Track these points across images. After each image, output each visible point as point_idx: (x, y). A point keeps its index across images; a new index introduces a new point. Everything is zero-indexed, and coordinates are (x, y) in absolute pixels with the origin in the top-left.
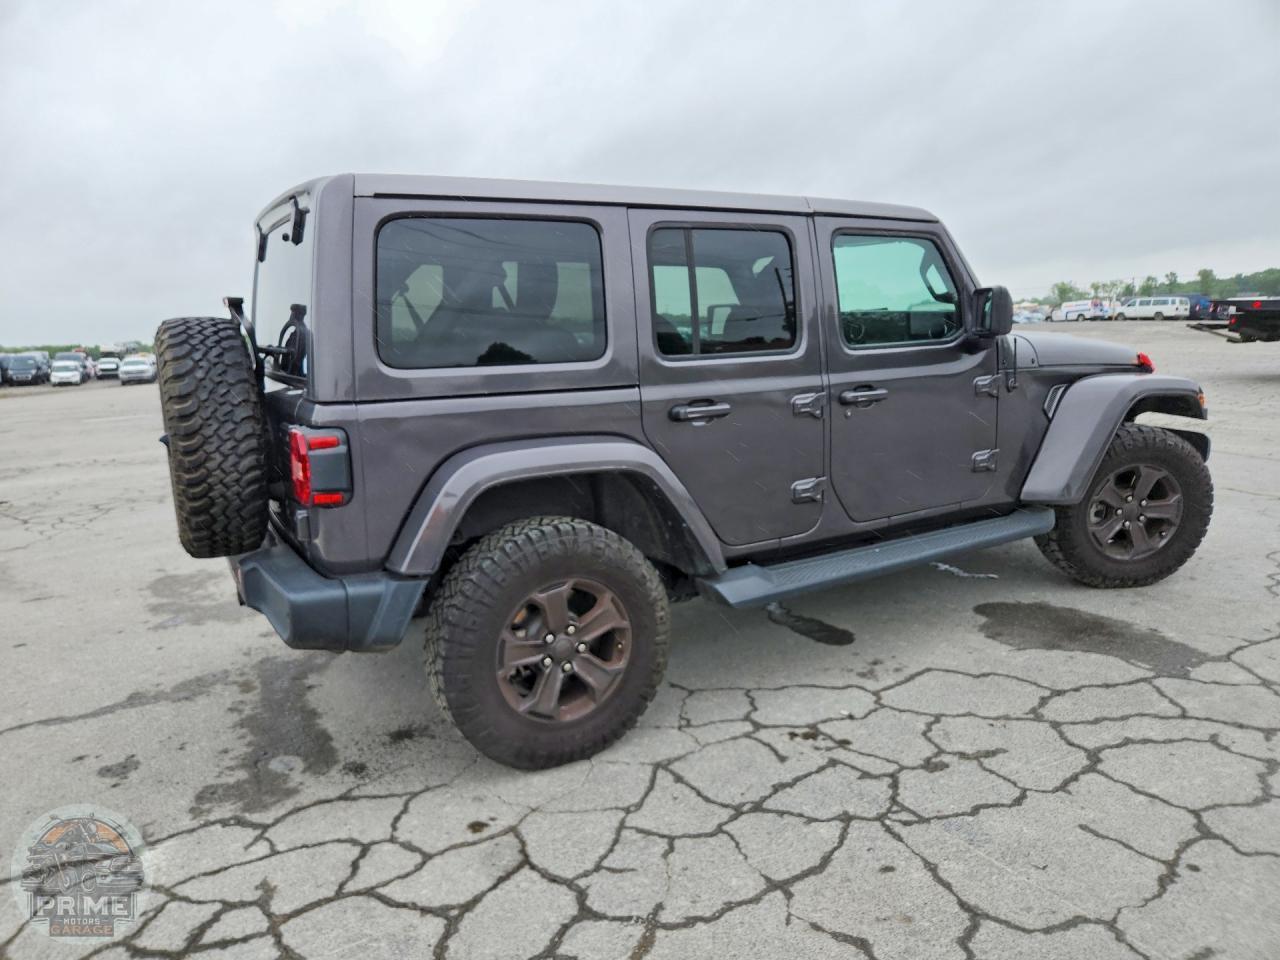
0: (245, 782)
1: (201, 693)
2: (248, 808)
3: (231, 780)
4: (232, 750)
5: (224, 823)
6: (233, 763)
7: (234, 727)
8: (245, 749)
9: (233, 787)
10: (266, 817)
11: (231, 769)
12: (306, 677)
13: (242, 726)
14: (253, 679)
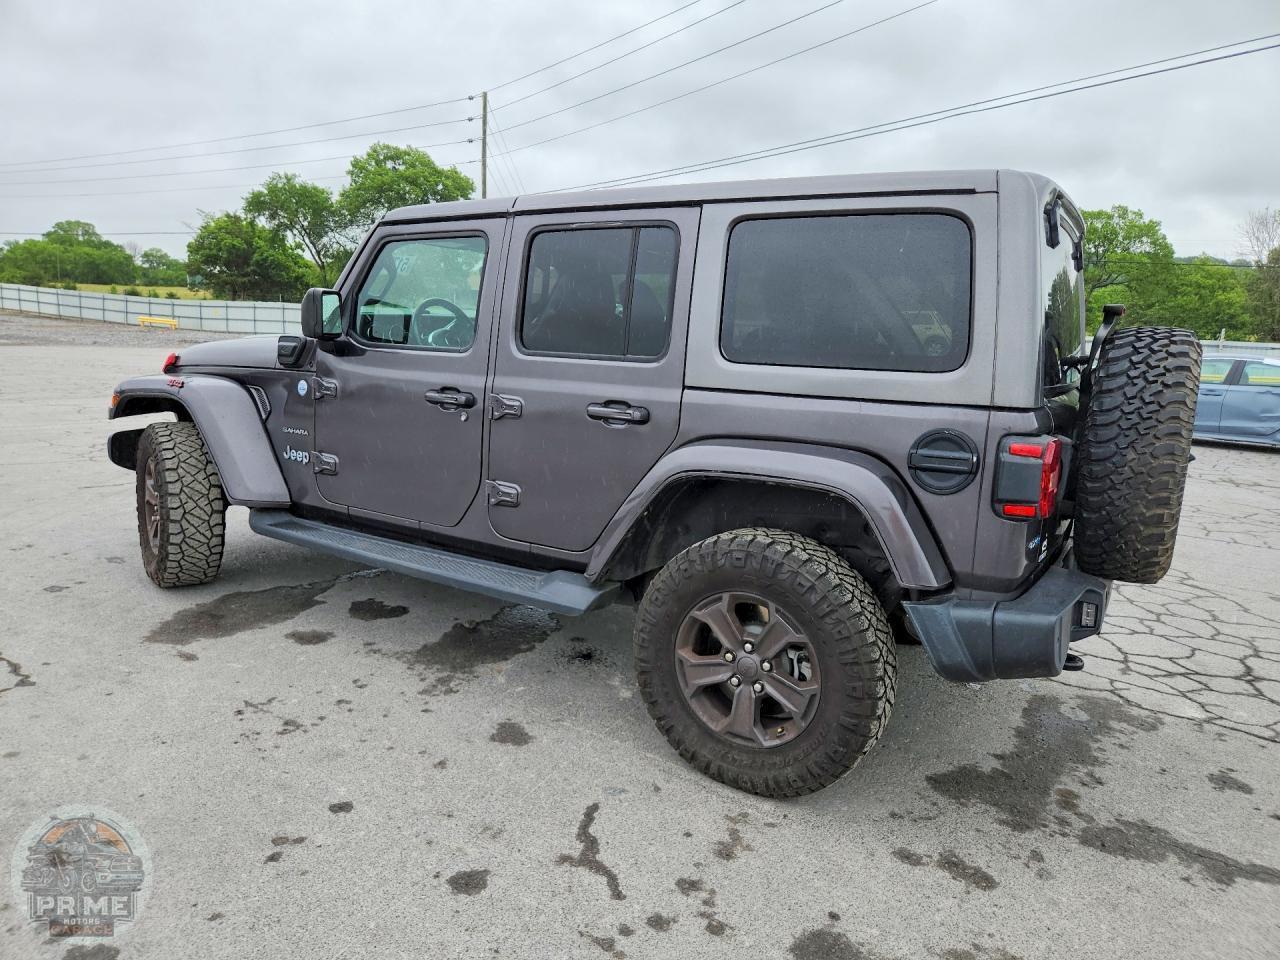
0: (1113, 719)
1: (1127, 824)
2: (1118, 704)
3: (1125, 725)
4: (1114, 744)
5: (1139, 706)
6: (1118, 734)
7: (1104, 763)
8: (1103, 739)
9: (1125, 721)
10: (1109, 696)
11: (1121, 732)
12: (995, 770)
13: (1096, 759)
14: (1054, 806)
